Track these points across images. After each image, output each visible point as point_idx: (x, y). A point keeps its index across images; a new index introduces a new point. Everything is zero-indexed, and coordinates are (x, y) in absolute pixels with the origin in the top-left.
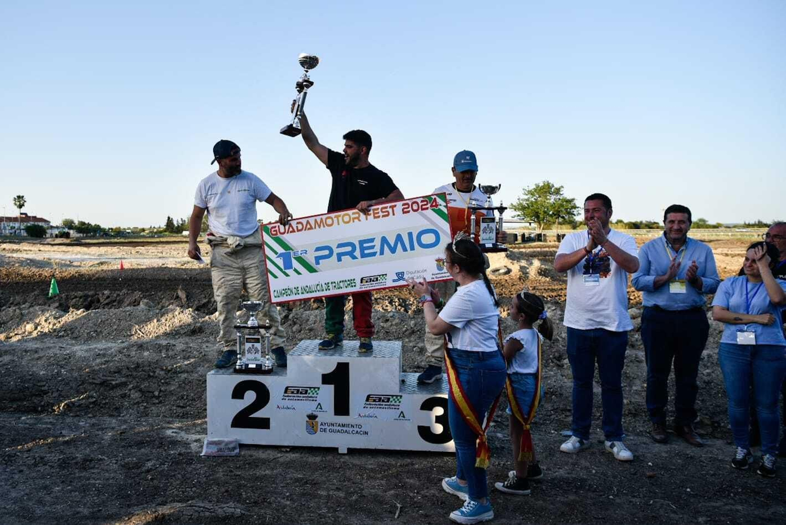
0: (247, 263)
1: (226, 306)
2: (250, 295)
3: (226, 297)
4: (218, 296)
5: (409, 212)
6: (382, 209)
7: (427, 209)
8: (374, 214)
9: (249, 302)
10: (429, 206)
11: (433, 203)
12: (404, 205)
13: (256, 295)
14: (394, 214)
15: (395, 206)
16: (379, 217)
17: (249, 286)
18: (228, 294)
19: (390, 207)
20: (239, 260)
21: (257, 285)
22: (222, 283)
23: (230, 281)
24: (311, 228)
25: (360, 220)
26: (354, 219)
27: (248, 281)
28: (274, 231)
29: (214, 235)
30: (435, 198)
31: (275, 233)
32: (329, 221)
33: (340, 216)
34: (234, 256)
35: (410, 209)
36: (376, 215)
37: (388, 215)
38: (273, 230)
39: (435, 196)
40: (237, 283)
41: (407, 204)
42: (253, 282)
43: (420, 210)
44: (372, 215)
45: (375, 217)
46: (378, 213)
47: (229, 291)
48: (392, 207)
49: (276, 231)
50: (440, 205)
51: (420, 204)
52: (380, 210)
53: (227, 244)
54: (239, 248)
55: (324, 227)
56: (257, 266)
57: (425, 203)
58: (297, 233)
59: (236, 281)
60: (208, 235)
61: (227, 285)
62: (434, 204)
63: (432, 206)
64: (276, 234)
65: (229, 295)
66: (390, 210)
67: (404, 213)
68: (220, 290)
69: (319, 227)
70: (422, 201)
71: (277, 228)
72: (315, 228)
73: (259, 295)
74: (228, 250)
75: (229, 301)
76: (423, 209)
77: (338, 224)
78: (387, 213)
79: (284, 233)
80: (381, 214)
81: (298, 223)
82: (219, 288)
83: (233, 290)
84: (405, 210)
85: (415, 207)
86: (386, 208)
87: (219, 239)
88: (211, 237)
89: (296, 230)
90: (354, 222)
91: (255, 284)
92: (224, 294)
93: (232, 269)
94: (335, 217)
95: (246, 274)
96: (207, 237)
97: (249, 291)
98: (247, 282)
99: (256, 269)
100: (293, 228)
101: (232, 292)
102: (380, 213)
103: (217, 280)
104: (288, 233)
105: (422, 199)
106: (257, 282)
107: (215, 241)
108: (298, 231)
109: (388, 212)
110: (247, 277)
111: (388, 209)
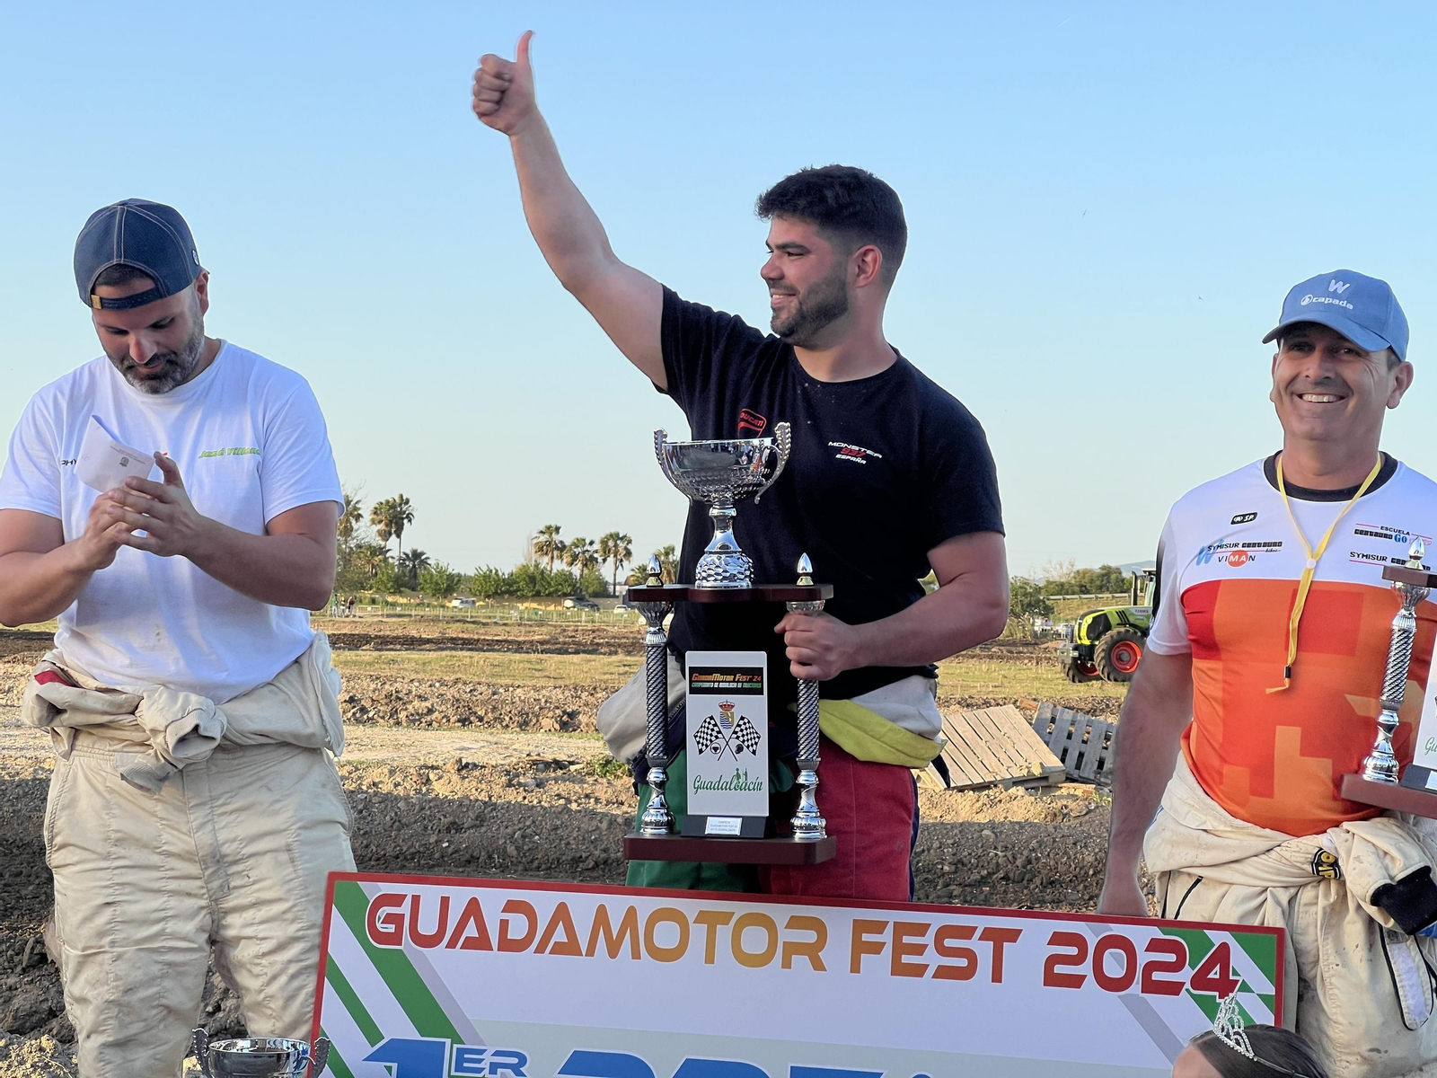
0: (233, 831)
1: (115, 1056)
2: (247, 1000)
3: (120, 1006)
4: (82, 1001)
5: (1076, 981)
6: (945, 932)
7: (1174, 988)
8: (899, 949)
9: (243, 1045)
10: (1186, 975)
11: (1208, 967)
12: (1057, 939)
13: (276, 1004)
14: (997, 977)
15: (1013, 935)
16: (919, 971)
17: (242, 953)
18: (127, 991)
19: (988, 934)
20: (197, 817)
21: (281, 947)
22: (101, 934)
23: (144, 922)
24: (570, 948)
25: (818, 965)
26: (792, 949)
27: (235, 926)
28: (389, 919)
29: (73, 683)
30: (1224, 948)
31: (391, 928)
32: (666, 935)
33: (725, 918)
34: (168, 791)
35: (1086, 968)
36: (906, 959)
37: (966, 973)
38: (384, 911)
39: (1225, 937)
40: (174, 936)
41: (1077, 940)
42: (263, 930)
43: (1136, 987)
44: (888, 951)
45: (899, 969)
46: (919, 950)
47: (137, 975)
48: (1000, 938)
49: (397, 919)
50: (1245, 988)
51: (1143, 958)
52: (929, 939)
53: (137, 727)
54: (200, 750)
55: (636, 955)
56: (288, 849)
57: (1172, 958)
58: (495, 956)
59: (171, 926)
60: (42, 678)
61: (126, 942)
62: (1215, 974)
63: (1200, 981)
64: (396, 938)
65: (134, 998)
66: (984, 950)
67: (1051, 979)
68: (89, 973)
69: (613, 950)
70: (1154, 946)
71: (405, 909)
72: (590, 952)
73: (290, 999)
74: (141, 759)
75: (135, 1028)
76: (1150, 987)
77: (710, 958)
78: (963, 962)
79: (431, 941)
80: (932, 959)
81: (511, 907)
82: (85, 960)
83: (156, 969)
84: (1059, 969)
85: (1114, 965)
86: (967, 932)
87: (96, 701)
88: (58, 693)
89: (495, 942)
90: (787, 964)
91: (267, 946)
92: (106, 993)
93: (156, 859)
94: (702, 917)
95: (226, 889)
96: (35, 688)
97: (243, 979)
98: (230, 933)
99: (279, 864)
100: (481, 926)
101: (151, 981)
102: (931, 949)
103: (75, 919)
104: (452, 944)
105: (1156, 933)
106: (280, 932)
107: (76, 709)
108: (507, 945)
109: (970, 955)
110: (231, 902)
111: (974, 944)
